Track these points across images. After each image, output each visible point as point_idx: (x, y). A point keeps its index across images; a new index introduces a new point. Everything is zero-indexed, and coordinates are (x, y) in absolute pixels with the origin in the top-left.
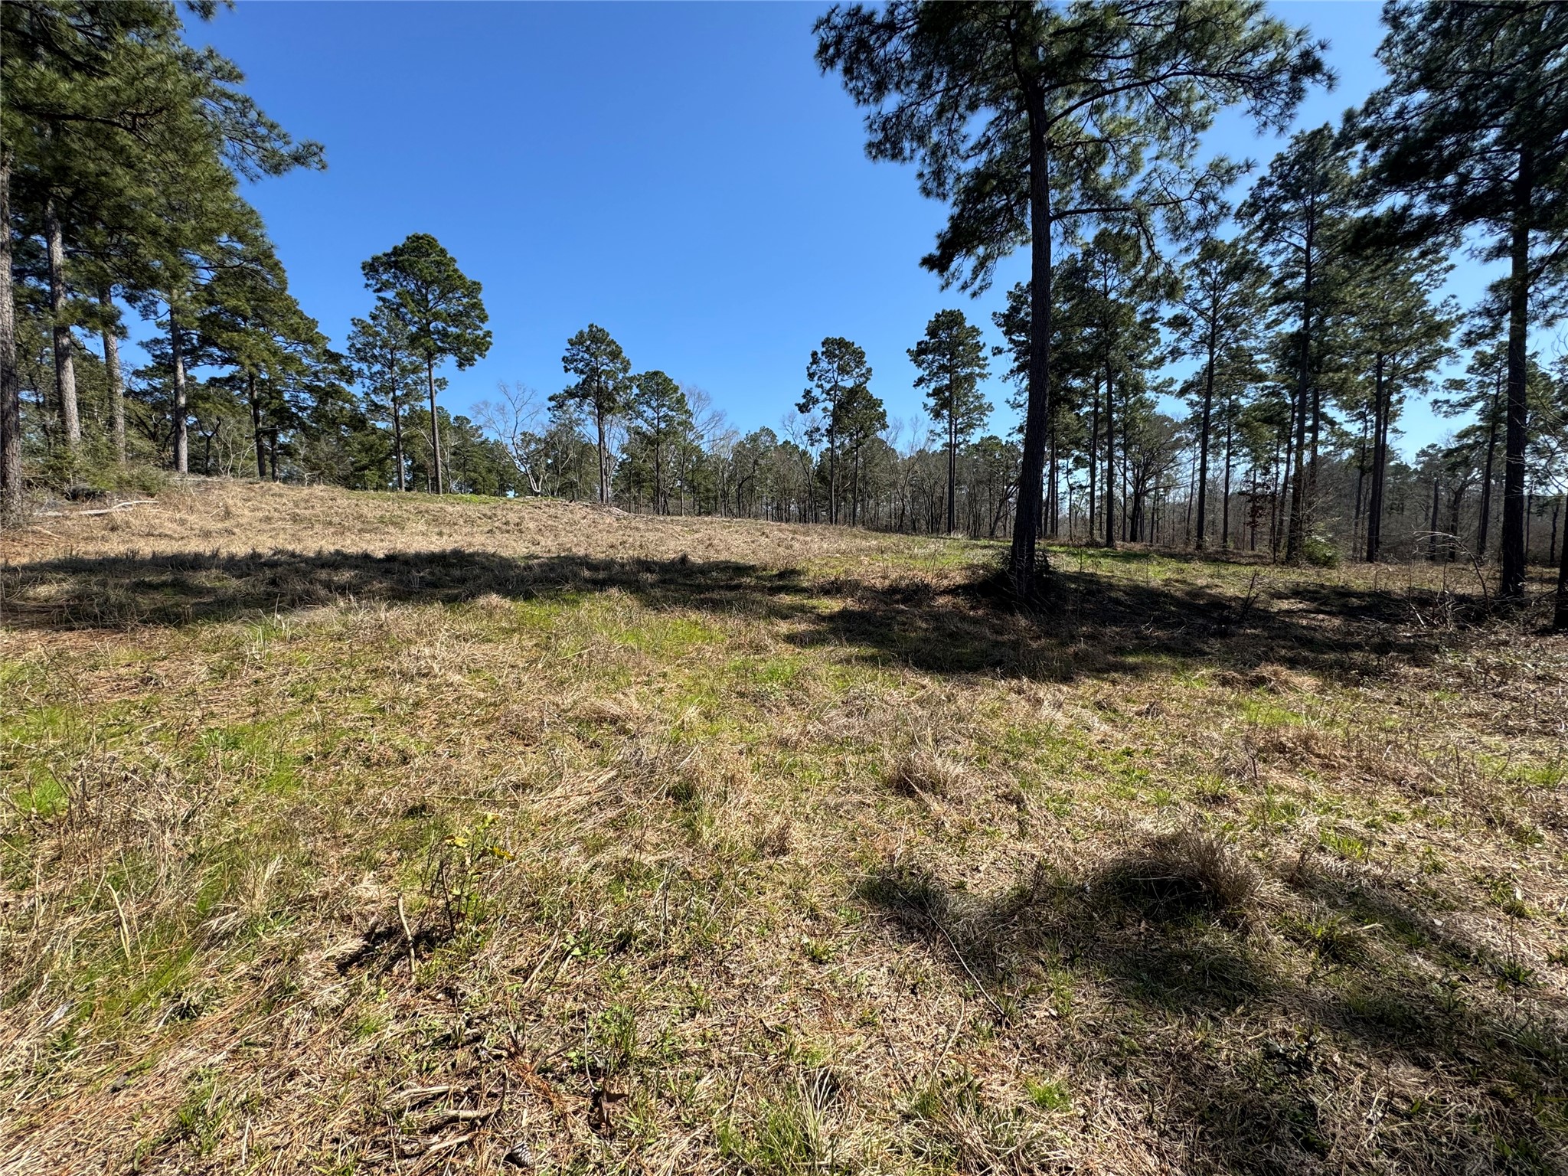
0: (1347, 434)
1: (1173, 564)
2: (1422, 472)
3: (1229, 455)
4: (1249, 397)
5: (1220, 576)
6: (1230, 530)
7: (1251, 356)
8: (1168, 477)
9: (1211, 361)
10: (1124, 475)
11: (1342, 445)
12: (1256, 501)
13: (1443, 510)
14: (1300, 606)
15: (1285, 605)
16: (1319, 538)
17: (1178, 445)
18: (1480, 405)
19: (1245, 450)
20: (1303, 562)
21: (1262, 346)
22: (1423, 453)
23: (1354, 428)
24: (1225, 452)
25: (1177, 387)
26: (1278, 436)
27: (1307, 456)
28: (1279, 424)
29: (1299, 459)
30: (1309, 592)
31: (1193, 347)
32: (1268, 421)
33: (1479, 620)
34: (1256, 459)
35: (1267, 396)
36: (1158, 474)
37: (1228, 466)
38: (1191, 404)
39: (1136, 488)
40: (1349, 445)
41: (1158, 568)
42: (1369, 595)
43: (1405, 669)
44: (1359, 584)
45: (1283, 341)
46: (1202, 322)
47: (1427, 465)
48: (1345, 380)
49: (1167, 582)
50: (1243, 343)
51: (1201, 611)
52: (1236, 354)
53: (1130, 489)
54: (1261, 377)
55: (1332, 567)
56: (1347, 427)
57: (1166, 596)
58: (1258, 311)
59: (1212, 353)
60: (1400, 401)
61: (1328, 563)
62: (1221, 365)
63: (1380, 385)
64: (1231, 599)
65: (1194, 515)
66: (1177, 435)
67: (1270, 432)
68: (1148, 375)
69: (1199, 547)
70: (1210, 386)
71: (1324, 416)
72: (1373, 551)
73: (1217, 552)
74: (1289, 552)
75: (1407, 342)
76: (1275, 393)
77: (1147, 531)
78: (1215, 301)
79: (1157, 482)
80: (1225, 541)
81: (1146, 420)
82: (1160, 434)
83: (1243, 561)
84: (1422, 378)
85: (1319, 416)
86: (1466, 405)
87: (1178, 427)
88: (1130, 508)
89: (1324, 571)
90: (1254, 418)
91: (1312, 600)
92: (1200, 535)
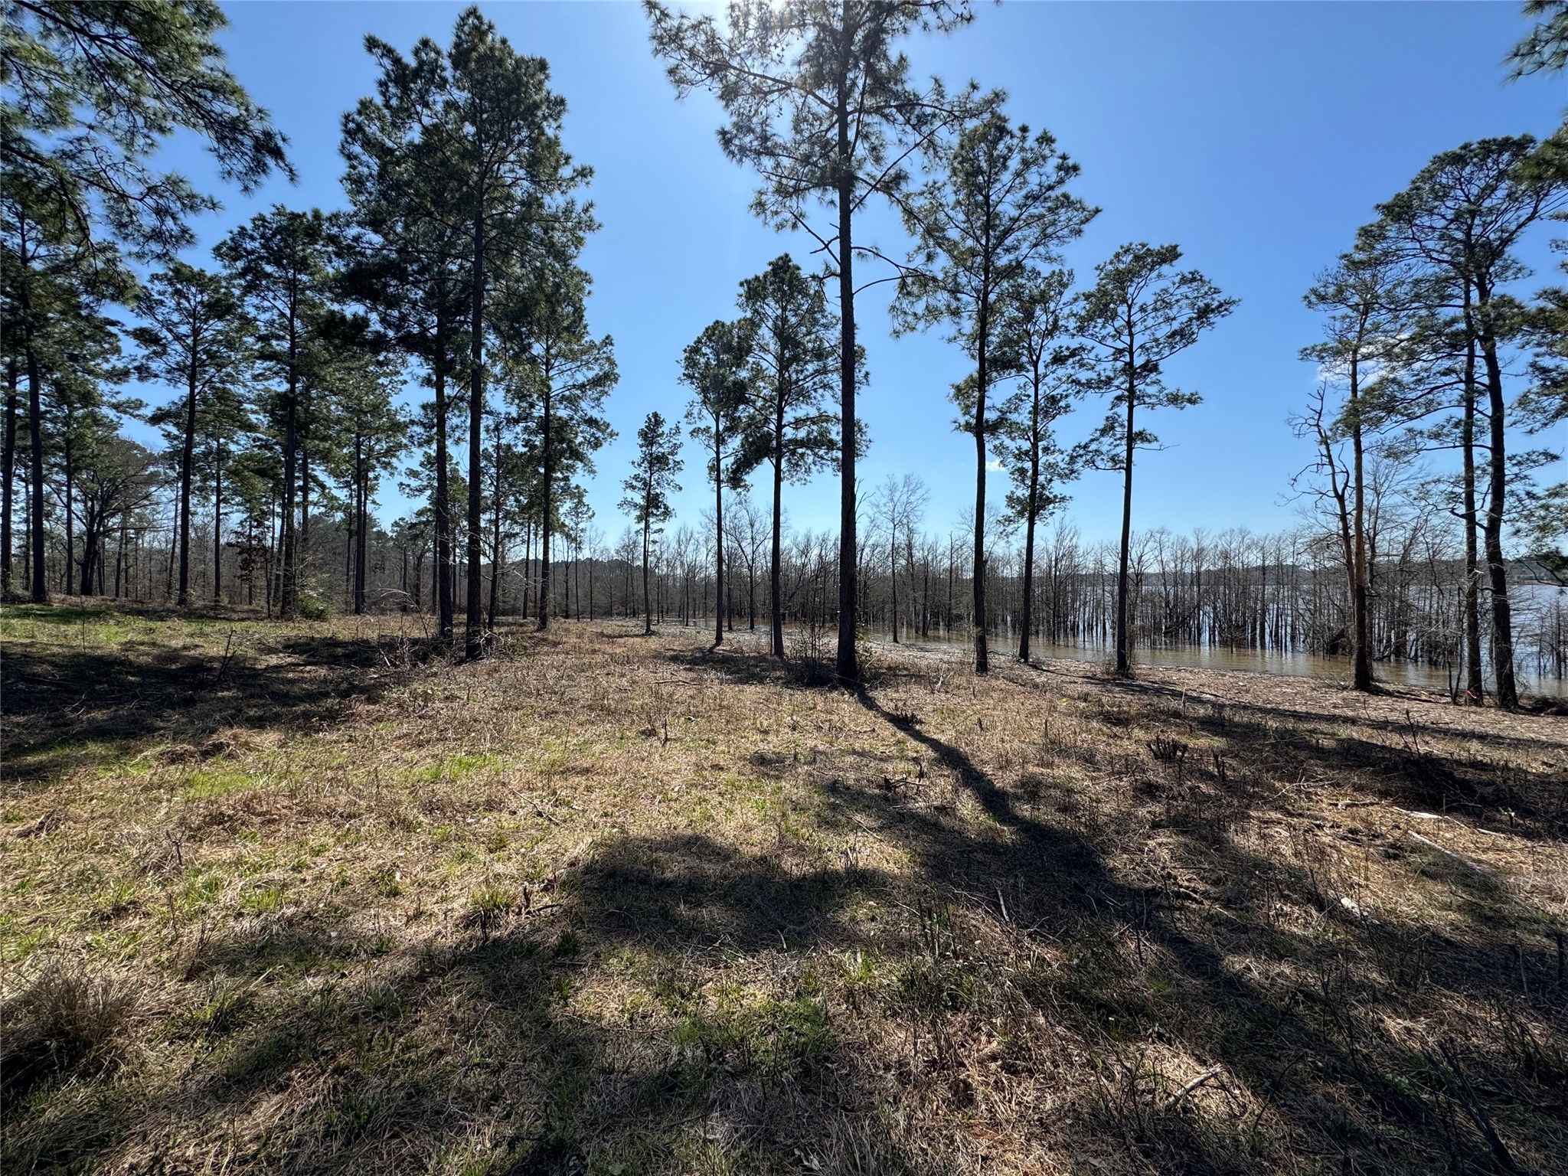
0: (336, 499)
1: (141, 623)
2: (396, 539)
3: (218, 502)
4: (239, 445)
5: (202, 634)
6: (223, 583)
7: (240, 403)
8: (141, 517)
9: (192, 395)
10: (68, 506)
11: (332, 508)
12: (249, 552)
13: (411, 571)
14: (289, 660)
15: (274, 660)
16: (311, 593)
17: (152, 479)
18: (428, 492)
19: (238, 499)
20: (297, 616)
21: (252, 397)
22: (396, 524)
23: (342, 495)
24: (214, 499)
25: (148, 412)
26: (272, 490)
27: (297, 514)
28: (272, 478)
29: (290, 516)
30: (300, 645)
31: (169, 372)
32: (262, 473)
33: (424, 658)
34: (250, 510)
35: (260, 447)
36: (126, 511)
37: (218, 514)
38: (168, 436)
39: (90, 526)
40: (338, 509)
41: (115, 629)
42: (353, 643)
43: (362, 708)
44: (344, 635)
45: (270, 397)
46: (179, 348)
47: (399, 534)
48: (329, 450)
49: (129, 646)
50: (229, 386)
51: (173, 677)
52: (223, 396)
53: (78, 527)
54: (250, 427)
55: (324, 620)
56: (336, 492)
57: (122, 663)
58: (245, 359)
59: (192, 387)
60: (376, 478)
61: (320, 616)
62: (204, 400)
63: (360, 462)
64: (212, 659)
65: (177, 566)
66: (151, 469)
67: (261, 485)
68: (103, 386)
69: (182, 601)
70: (191, 420)
71: (315, 479)
72: (359, 605)
73: (205, 607)
74: (283, 607)
75: (377, 430)
76: (266, 446)
77: (110, 583)
78: (196, 332)
79: (124, 521)
80: (217, 594)
81: (101, 441)
82: (127, 463)
83: (235, 616)
84: (389, 463)
85: (308, 477)
86: (421, 490)
87: (152, 460)
88: (79, 552)
89: (316, 624)
90: (246, 468)
91: (301, 653)
92: (183, 588)
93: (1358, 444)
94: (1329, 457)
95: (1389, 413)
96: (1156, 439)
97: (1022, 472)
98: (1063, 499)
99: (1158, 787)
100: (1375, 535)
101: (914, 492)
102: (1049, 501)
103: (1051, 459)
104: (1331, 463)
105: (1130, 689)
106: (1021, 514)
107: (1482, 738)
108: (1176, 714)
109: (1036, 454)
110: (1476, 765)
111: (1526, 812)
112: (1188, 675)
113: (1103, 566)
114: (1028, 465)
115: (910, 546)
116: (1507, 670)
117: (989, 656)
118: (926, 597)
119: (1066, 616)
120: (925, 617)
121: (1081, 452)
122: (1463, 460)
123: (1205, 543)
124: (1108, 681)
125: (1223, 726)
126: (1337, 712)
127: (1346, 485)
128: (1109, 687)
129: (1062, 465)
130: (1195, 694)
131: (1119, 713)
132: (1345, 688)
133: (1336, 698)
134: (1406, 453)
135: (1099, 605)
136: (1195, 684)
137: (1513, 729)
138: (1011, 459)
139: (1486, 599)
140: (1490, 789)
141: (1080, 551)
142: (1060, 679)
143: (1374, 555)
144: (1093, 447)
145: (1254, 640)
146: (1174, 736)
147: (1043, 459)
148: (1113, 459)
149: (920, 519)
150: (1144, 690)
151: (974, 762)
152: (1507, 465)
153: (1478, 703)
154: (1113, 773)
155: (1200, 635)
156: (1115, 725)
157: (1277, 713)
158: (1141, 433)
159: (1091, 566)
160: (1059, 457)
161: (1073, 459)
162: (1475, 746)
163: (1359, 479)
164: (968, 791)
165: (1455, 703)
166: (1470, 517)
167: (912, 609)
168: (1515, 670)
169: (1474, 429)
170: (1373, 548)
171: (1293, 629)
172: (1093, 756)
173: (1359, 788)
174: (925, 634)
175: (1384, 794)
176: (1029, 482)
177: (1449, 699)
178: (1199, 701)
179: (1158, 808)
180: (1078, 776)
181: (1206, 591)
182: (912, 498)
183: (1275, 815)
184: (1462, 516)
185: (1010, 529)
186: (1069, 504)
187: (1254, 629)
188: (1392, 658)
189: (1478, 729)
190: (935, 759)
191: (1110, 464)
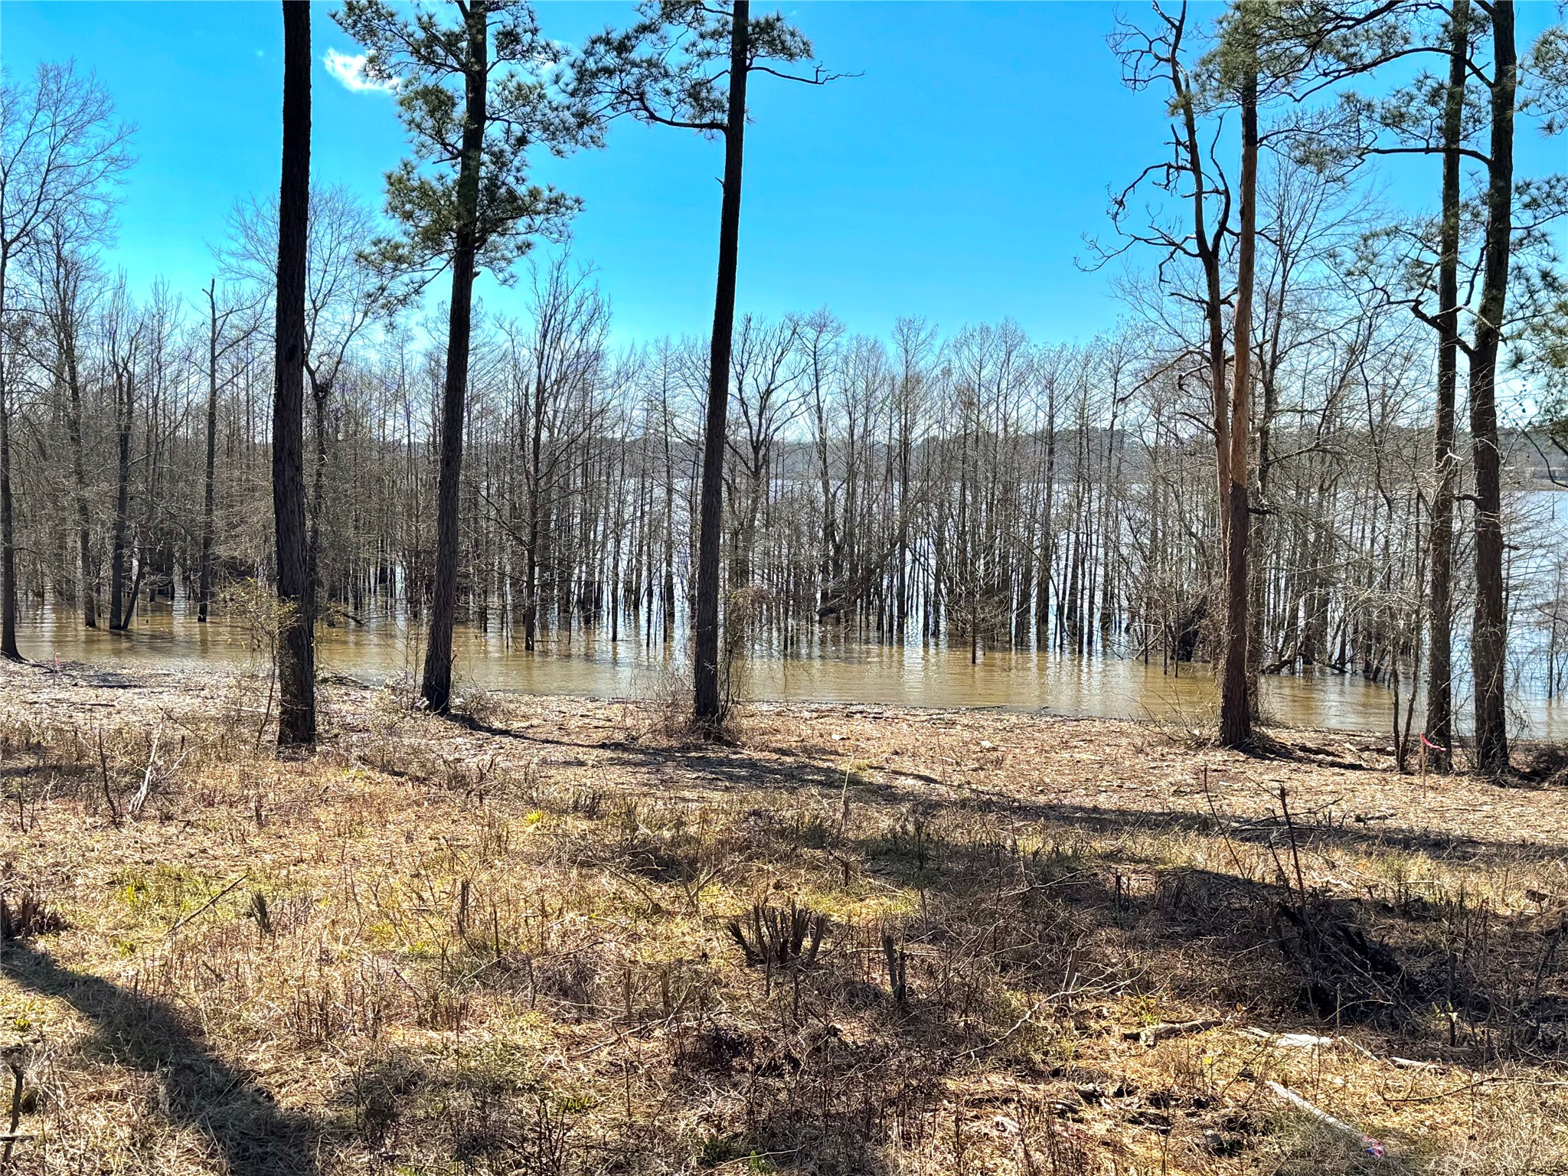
93: (1250, 120)
94: (1193, 148)
95: (1313, 47)
96: (807, 51)
97: (438, 102)
98: (556, 203)
99: (738, 1046)
100: (1276, 360)
101: (74, 131)
102: (517, 207)
103: (524, 72)
104: (1195, 167)
105: (721, 772)
106: (431, 239)
107: (1437, 845)
108: (817, 836)
109: (478, 50)
110: (1414, 910)
111: (1479, 1008)
112: (869, 728)
113: (668, 418)
114: (456, 83)
115: (65, 326)
116: (1493, 688)
117: (319, 692)
118: (122, 500)
119: (566, 565)
120: (120, 567)
121: (611, 60)
122: (1440, 184)
123: (927, 363)
124: (668, 753)
125: (922, 857)
126: (1180, 804)
127: (1223, 227)
128: (669, 770)
129: (552, 93)
130: (879, 779)
131: (674, 843)
132: (1201, 744)
133: (1181, 769)
134: (1339, 155)
135: (654, 529)
136: (878, 750)
137: (1495, 819)
138: (402, 56)
139: (1464, 520)
140: (1424, 964)
141: (610, 366)
142: (537, 754)
143: (1270, 412)
144: (643, 49)
145: (1023, 626)
146: (804, 898)
147: (497, 74)
148: (696, 93)
149: (100, 228)
150: (757, 774)
151: (219, 1040)
152: (1515, 205)
153: (1439, 764)
154: (627, 1021)
155: (903, 615)
156: (657, 877)
157: (1055, 815)
158: (768, 26)
159: (638, 415)
160: (548, 69)
161: (585, 79)
162: (1418, 867)
163: (1248, 213)
164: (187, 1138)
165: (1404, 769)
166: (1446, 324)
167: (73, 542)
168: (1508, 685)
169: (1465, 112)
170: (1270, 393)
171: (1108, 597)
172: (583, 975)
173: (1184, 991)
174: (119, 628)
175: (1230, 997)
176: (456, 139)
177: (1392, 761)
178: (888, 795)
179: (727, 1104)
180: (535, 1039)
181: (923, 498)
182: (71, 153)
183: (998, 1082)
184: (1432, 321)
185: (398, 286)
186: (574, 221)
187: (1025, 597)
188: (1299, 665)
189: (1436, 825)
190: (84, 1045)
191: (686, 111)
